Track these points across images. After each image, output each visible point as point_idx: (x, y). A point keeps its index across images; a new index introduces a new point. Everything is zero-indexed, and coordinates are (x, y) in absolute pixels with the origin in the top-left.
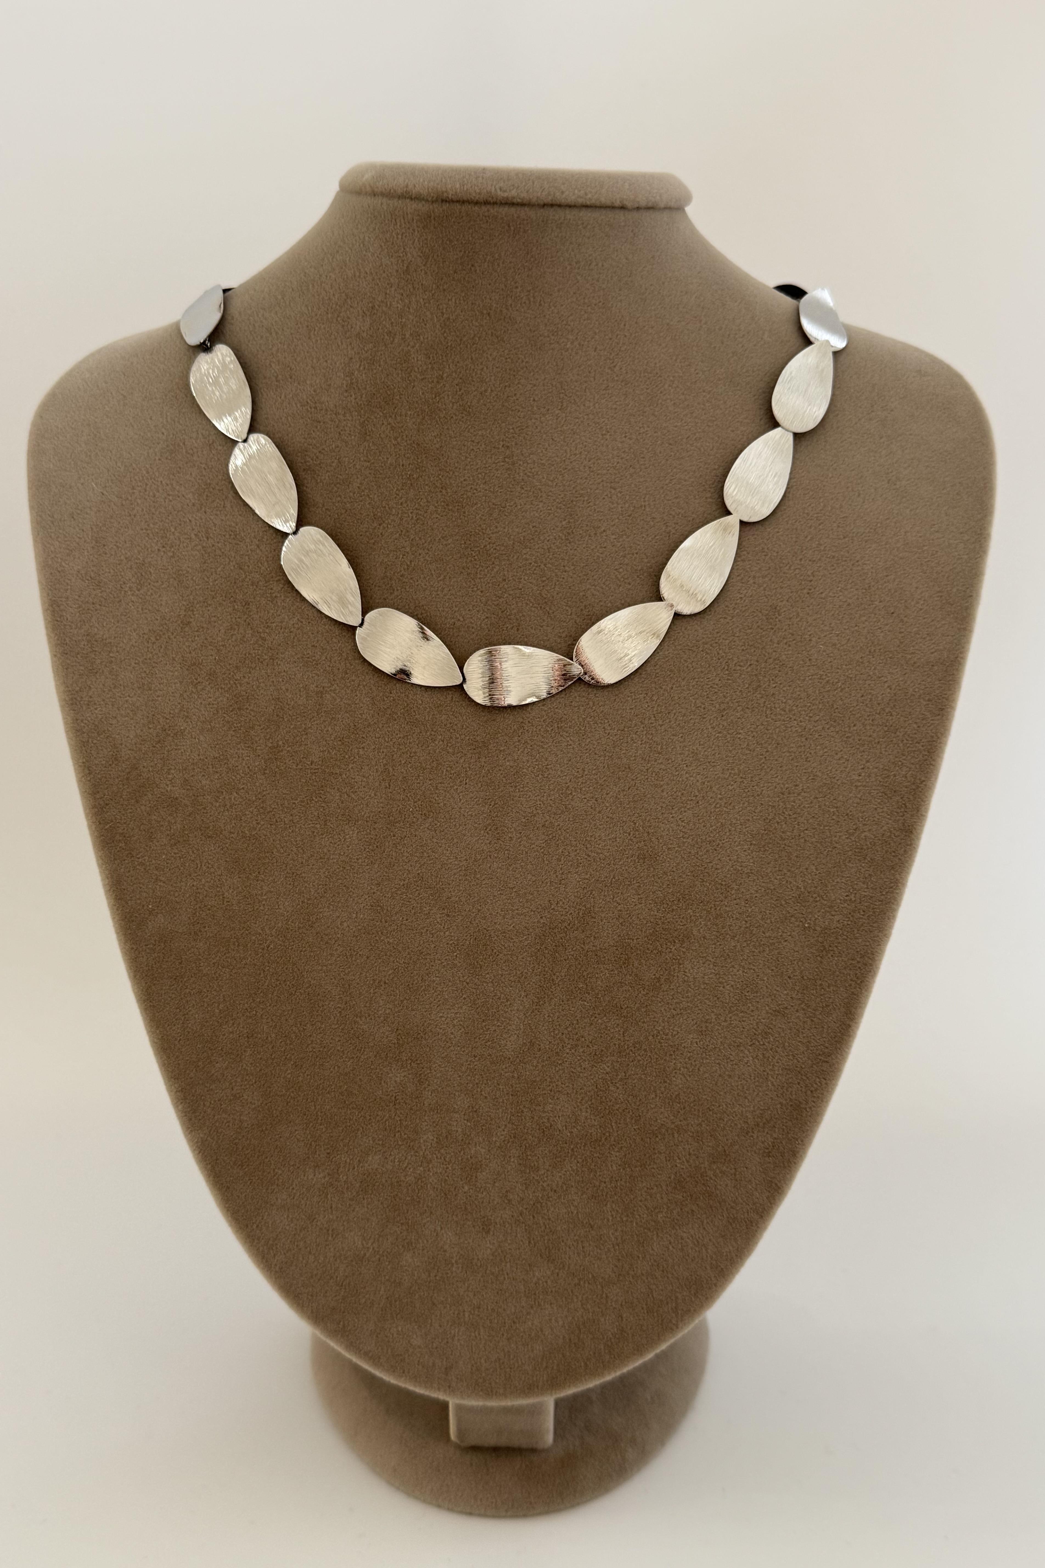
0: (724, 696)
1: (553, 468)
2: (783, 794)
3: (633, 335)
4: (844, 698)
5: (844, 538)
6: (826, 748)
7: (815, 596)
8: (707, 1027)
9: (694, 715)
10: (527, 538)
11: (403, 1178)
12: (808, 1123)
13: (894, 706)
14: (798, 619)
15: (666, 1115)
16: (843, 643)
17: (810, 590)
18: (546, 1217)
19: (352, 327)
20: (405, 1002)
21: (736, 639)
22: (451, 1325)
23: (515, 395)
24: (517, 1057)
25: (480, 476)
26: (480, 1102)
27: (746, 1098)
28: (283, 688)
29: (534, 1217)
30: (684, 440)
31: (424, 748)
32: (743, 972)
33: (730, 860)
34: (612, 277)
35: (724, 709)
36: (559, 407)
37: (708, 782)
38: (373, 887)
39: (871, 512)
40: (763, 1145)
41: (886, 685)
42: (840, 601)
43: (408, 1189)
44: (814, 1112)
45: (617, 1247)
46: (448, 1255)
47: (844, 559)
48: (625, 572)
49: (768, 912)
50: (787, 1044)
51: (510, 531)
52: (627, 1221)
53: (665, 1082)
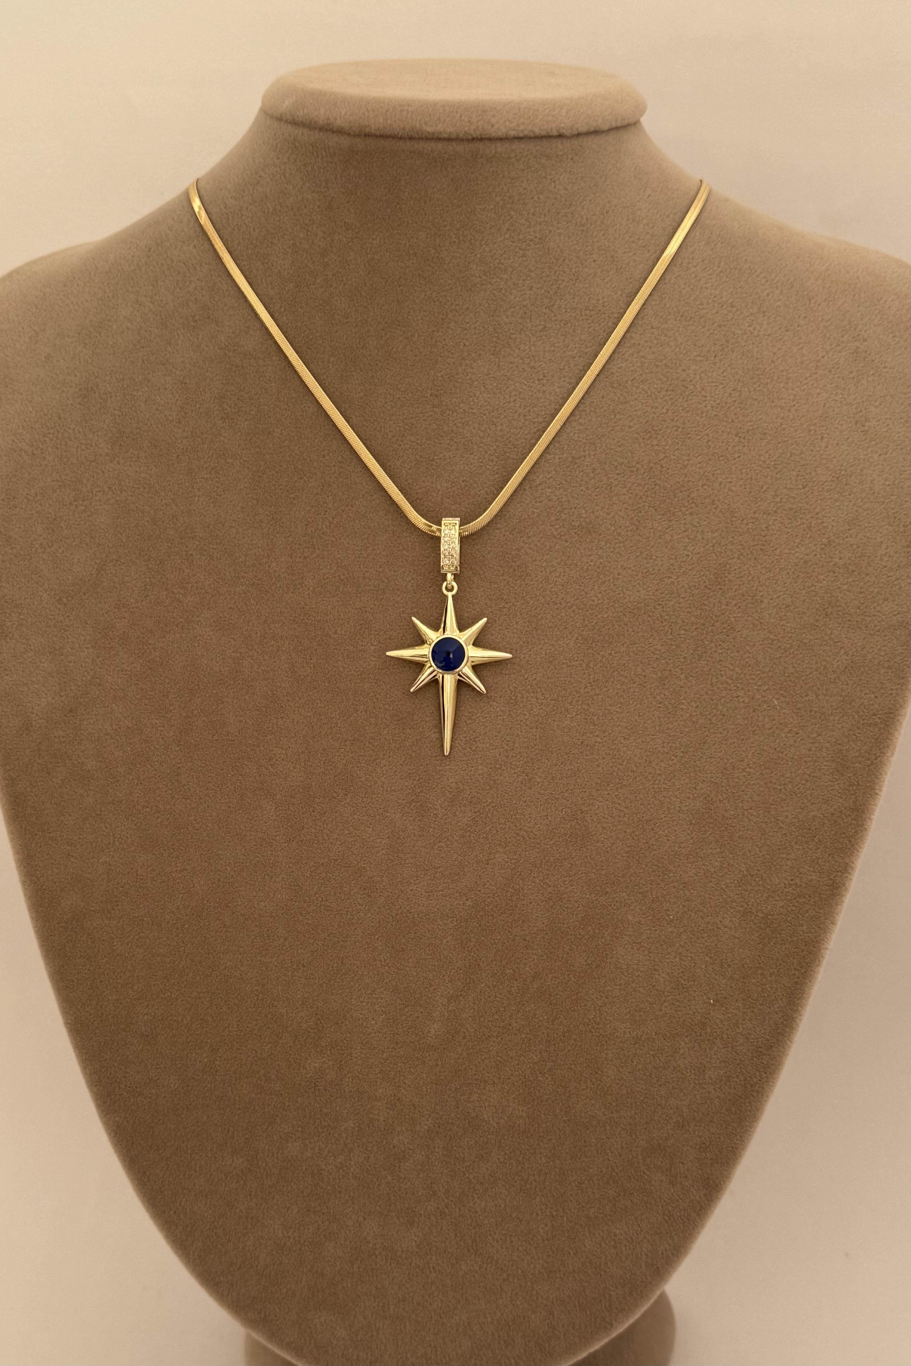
0: (667, 663)
1: (485, 417)
2: (726, 769)
3: (573, 271)
4: (795, 666)
5: (804, 488)
6: (774, 720)
7: (768, 553)
8: (640, 1016)
9: (634, 683)
10: (456, 492)
11: (324, 1167)
12: (748, 1119)
13: (851, 674)
14: (750, 578)
15: (597, 1107)
16: (798, 605)
17: (764, 545)
18: (473, 1210)
19: (273, 265)
20: (324, 985)
21: (681, 600)
22: (376, 1318)
23: (444, 340)
24: (442, 1045)
25: (406, 427)
26: (403, 1091)
27: (681, 1090)
28: (199, 653)
29: (460, 1210)
30: (629, 382)
31: (345, 718)
32: (680, 959)
33: (668, 840)
34: (549, 211)
35: (667, 677)
36: (492, 352)
37: (647, 756)
38: (291, 865)
39: (835, 457)
40: (698, 1139)
41: (843, 651)
42: (797, 558)
43: (329, 1179)
44: (753, 1107)
45: (547, 1242)
46: (371, 1245)
47: (803, 511)
48: (562, 529)
49: (707, 896)
50: (725, 1036)
51: (439, 487)
52: (557, 1215)
53: (596, 1073)
